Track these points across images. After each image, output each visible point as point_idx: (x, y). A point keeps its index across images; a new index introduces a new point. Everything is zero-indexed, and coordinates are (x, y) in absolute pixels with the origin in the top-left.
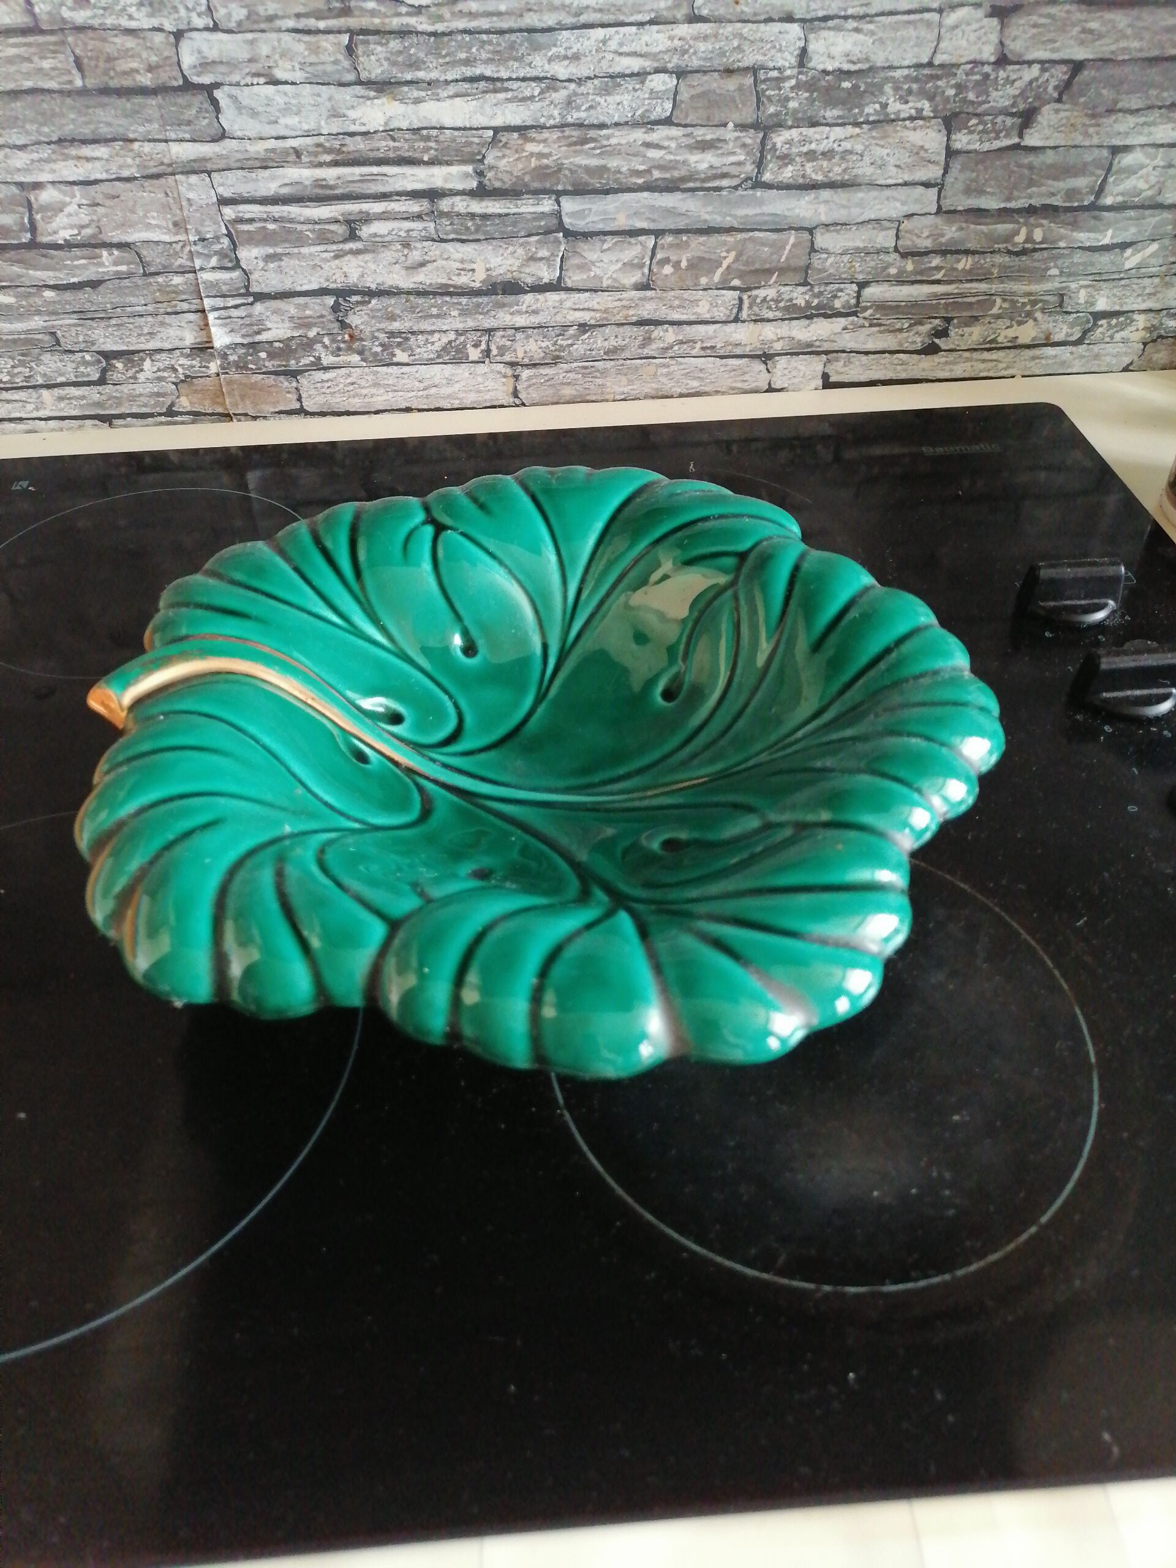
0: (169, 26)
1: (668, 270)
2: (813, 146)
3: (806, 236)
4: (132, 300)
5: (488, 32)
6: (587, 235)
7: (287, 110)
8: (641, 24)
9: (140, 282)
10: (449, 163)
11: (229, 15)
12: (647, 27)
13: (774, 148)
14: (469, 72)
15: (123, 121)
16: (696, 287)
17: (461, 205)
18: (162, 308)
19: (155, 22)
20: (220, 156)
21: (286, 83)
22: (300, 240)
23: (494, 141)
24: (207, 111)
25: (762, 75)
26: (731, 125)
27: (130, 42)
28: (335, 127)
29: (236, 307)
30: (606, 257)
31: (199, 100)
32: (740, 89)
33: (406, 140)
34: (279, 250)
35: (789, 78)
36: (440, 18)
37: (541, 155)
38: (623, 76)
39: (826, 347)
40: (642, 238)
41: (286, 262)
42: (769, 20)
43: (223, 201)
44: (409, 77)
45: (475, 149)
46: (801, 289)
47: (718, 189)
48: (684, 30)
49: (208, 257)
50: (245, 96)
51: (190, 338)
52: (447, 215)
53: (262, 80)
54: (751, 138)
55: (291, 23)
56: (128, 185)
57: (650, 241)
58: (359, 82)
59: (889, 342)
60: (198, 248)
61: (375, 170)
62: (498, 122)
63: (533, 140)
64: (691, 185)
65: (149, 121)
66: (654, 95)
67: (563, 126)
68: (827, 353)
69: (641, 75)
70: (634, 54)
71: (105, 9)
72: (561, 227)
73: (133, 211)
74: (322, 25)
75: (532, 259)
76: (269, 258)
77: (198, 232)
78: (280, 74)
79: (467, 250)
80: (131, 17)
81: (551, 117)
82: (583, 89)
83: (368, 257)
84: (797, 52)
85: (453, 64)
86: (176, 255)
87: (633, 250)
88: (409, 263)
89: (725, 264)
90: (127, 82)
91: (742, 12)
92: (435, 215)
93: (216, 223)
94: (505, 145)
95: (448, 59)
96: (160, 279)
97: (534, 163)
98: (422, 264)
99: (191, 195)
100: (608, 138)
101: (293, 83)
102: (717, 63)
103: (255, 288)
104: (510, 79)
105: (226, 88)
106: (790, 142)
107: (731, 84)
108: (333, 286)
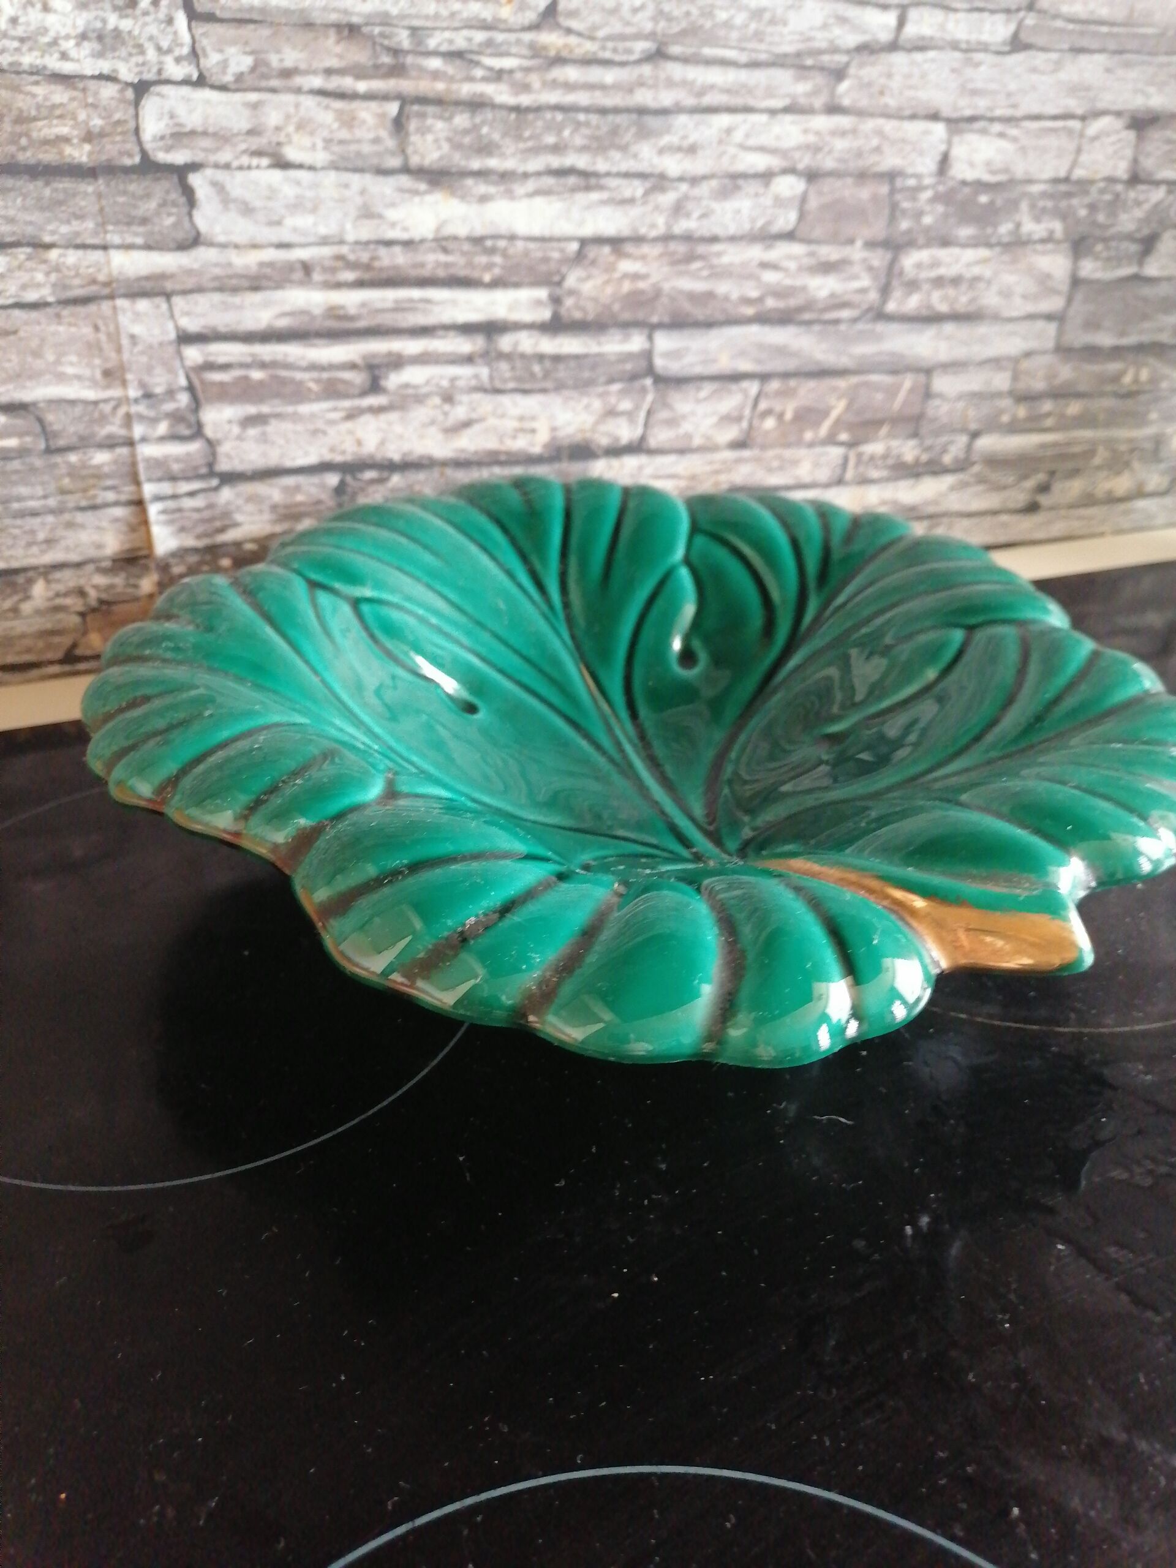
0: (127, 72)
1: (770, 423)
2: (942, 271)
3: (922, 378)
4: (23, 490)
5: (587, 110)
6: (680, 382)
7: (297, 206)
8: (773, 112)
9: (38, 462)
10: (517, 285)
11: (224, 64)
12: (780, 117)
13: (901, 273)
14: (555, 162)
15: (36, 217)
16: (799, 443)
17: (527, 343)
18: (71, 501)
19: (105, 66)
20: (189, 272)
21: (300, 166)
22: (299, 394)
23: (579, 257)
24: (174, 204)
25: (899, 183)
26: (859, 243)
27: (60, 95)
28: (366, 231)
29: (192, 494)
30: (701, 409)
31: (164, 189)
32: (875, 198)
33: (464, 253)
34: (265, 409)
35: (926, 188)
36: (526, 88)
37: (636, 277)
38: (744, 176)
39: (931, 509)
40: (745, 384)
41: (272, 427)
42: (913, 117)
43: (186, 338)
44: (476, 164)
45: (553, 266)
46: (912, 443)
47: (837, 322)
48: (822, 122)
49: (154, 421)
50: (237, 184)
51: (112, 543)
52: (507, 357)
53: (265, 161)
54: (879, 258)
55: (317, 82)
56: (34, 315)
57: (753, 387)
58: (405, 169)
59: (992, 501)
60: (141, 409)
61: (416, 293)
62: (588, 231)
63: (628, 256)
64: (807, 316)
65: (81, 217)
66: (779, 202)
67: (667, 238)
68: (930, 517)
69: (766, 177)
70: (762, 149)
71: (22, 40)
72: (650, 370)
73: (37, 354)
74: (362, 86)
75: (611, 413)
76: (249, 421)
77: (142, 385)
78: (292, 154)
79: (529, 404)
80: (64, 56)
81: (653, 226)
82: (696, 191)
83: (393, 416)
84: (938, 158)
85: (536, 151)
86: (103, 419)
87: (732, 400)
88: (450, 421)
89: (834, 414)
90: (48, 156)
91: (886, 106)
92: (490, 356)
93: (171, 371)
94: (593, 263)
95: (530, 144)
96: (73, 458)
97: (627, 286)
98: (467, 424)
99: (137, 329)
100: (719, 254)
101: (311, 168)
102: (854, 165)
103: (223, 466)
104: (608, 174)
105: (209, 172)
106: (919, 266)
107: (864, 193)
108: (338, 458)
